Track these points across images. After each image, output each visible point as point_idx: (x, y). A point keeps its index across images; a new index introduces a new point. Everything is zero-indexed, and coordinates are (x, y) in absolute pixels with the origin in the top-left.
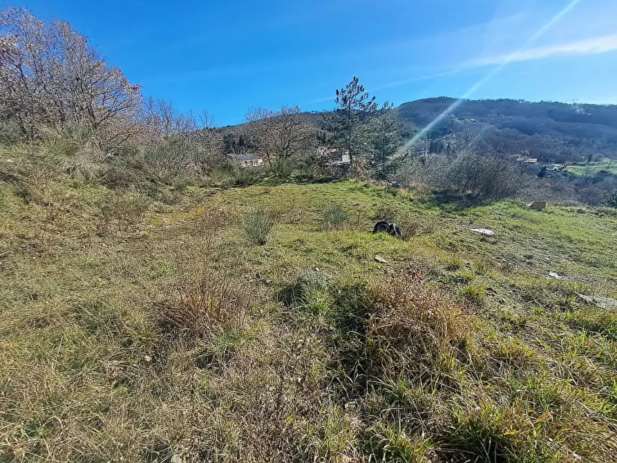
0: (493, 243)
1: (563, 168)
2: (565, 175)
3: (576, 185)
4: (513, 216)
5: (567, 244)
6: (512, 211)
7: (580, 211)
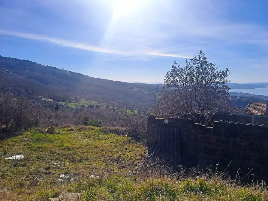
0: (24, 166)
1: (66, 104)
2: (68, 108)
3: (74, 113)
4: (37, 140)
5: (67, 152)
6: (36, 136)
7: (72, 130)
